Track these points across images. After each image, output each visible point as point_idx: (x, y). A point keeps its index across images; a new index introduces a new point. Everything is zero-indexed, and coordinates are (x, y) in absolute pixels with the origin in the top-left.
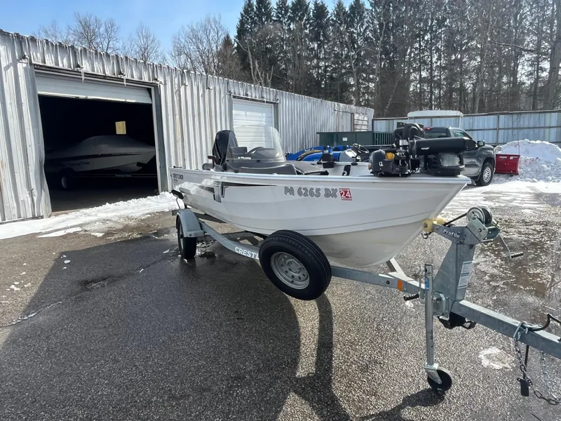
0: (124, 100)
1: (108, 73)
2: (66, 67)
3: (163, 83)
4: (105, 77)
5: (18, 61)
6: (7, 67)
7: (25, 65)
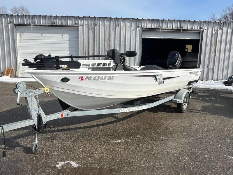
0: (183, 38)
1: (174, 28)
2: (155, 27)
3: (206, 29)
4: (173, 29)
5: (137, 27)
6: (134, 30)
7: (139, 29)
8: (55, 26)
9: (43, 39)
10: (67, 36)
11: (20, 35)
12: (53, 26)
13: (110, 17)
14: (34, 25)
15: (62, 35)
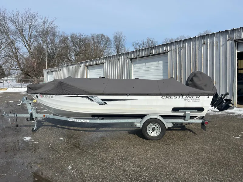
5: (228, 41)
6: (223, 45)
7: (231, 42)
8: (152, 55)
9: (146, 67)
10: (161, 62)
11: (134, 66)
12: (150, 56)
13: (194, 37)
14: (139, 57)
15: (158, 63)
